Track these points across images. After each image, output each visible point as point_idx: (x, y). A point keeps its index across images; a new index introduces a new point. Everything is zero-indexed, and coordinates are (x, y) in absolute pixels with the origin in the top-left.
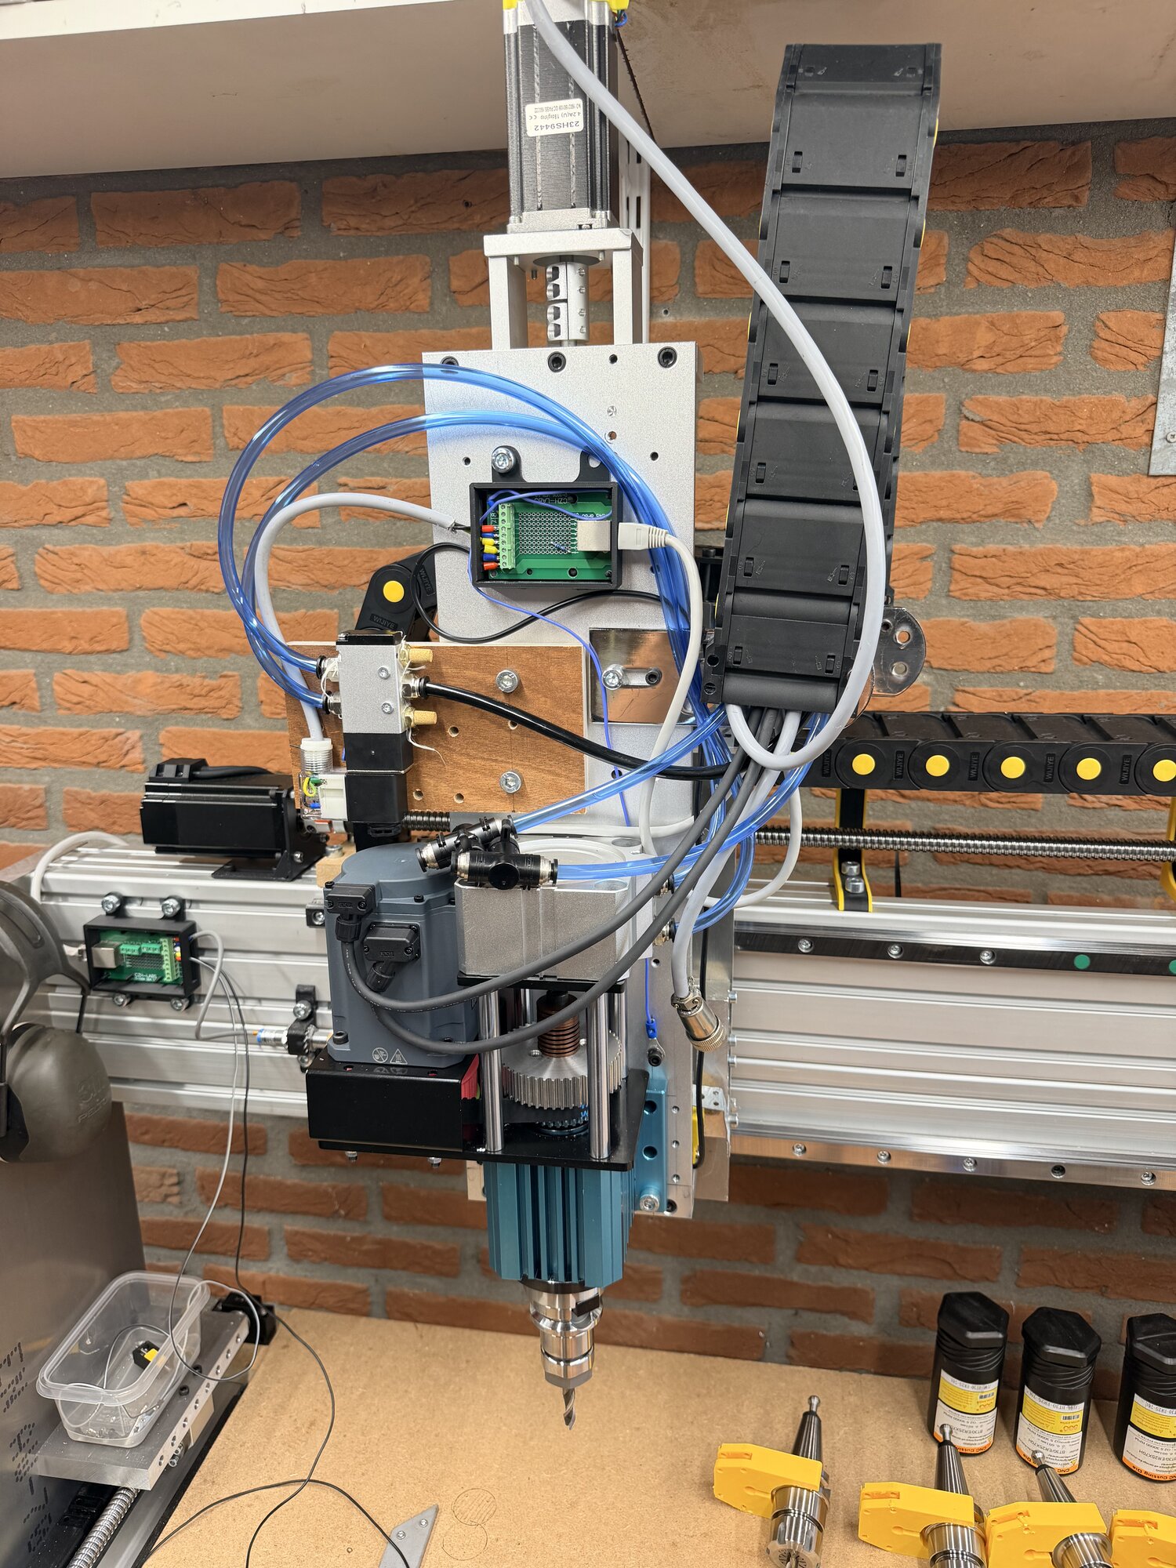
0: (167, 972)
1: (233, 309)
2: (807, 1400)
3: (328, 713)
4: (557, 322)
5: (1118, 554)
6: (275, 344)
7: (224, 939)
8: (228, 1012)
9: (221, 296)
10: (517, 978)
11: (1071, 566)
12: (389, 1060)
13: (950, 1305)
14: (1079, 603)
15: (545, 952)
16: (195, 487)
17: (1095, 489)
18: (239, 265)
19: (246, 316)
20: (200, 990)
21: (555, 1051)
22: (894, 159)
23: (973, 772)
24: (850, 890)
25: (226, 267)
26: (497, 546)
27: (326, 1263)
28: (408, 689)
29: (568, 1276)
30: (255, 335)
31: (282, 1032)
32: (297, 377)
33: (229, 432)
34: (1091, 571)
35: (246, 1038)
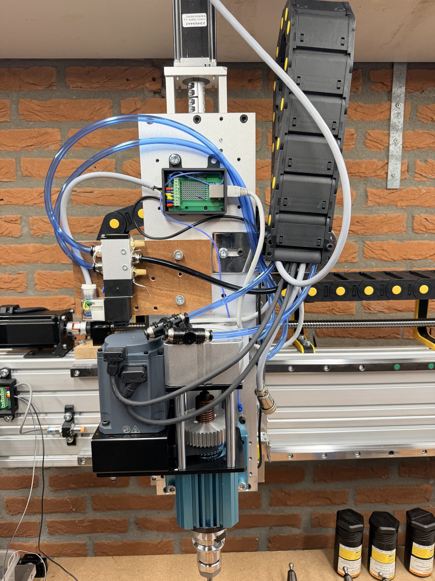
0: (2, 403)
1: (26, 118)
2: (288, 565)
3: (95, 271)
4: (193, 105)
5: (378, 218)
6: (44, 133)
7: (32, 386)
8: (32, 419)
9: (20, 112)
10: (195, 386)
11: (362, 222)
12: (131, 431)
13: (340, 515)
14: (365, 236)
15: (207, 373)
16: (7, 192)
17: (369, 194)
18: (29, 100)
19: (32, 121)
20: (18, 411)
21: (204, 420)
22: (340, 39)
23: (354, 293)
24: (305, 345)
25: (22, 100)
26: (172, 196)
27: (67, 534)
28: (134, 259)
29: (215, 524)
30: (36, 129)
31: (59, 427)
32: (54, 147)
33: (23, 169)
34: (368, 224)
35: (41, 431)
